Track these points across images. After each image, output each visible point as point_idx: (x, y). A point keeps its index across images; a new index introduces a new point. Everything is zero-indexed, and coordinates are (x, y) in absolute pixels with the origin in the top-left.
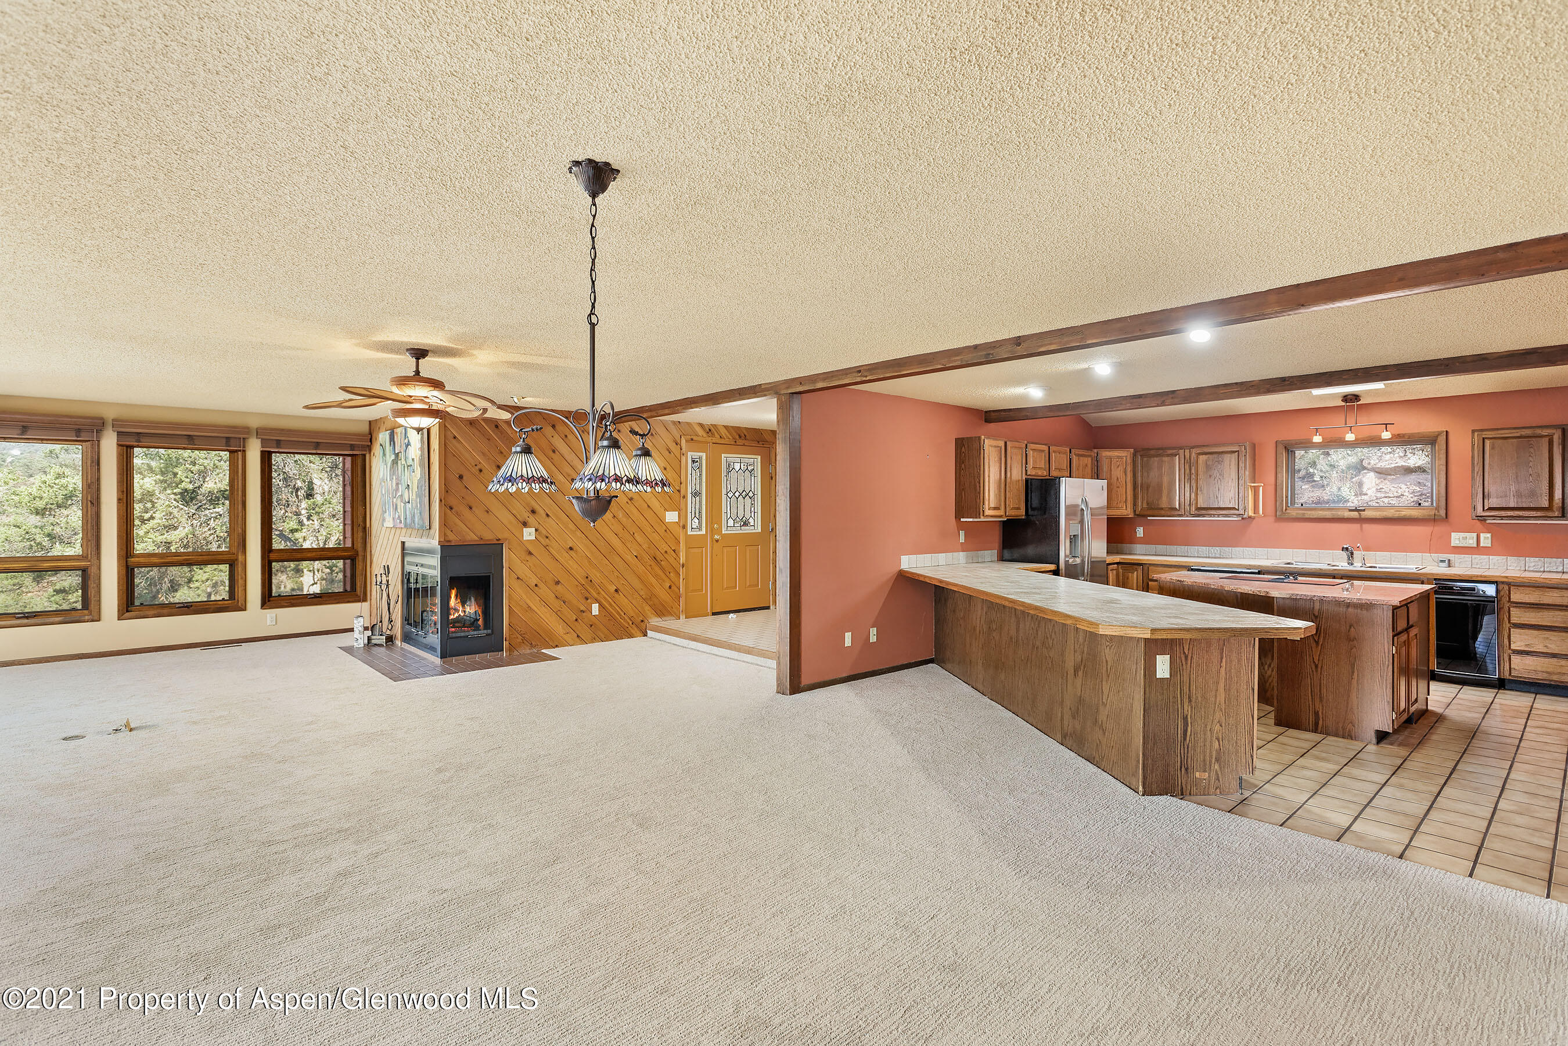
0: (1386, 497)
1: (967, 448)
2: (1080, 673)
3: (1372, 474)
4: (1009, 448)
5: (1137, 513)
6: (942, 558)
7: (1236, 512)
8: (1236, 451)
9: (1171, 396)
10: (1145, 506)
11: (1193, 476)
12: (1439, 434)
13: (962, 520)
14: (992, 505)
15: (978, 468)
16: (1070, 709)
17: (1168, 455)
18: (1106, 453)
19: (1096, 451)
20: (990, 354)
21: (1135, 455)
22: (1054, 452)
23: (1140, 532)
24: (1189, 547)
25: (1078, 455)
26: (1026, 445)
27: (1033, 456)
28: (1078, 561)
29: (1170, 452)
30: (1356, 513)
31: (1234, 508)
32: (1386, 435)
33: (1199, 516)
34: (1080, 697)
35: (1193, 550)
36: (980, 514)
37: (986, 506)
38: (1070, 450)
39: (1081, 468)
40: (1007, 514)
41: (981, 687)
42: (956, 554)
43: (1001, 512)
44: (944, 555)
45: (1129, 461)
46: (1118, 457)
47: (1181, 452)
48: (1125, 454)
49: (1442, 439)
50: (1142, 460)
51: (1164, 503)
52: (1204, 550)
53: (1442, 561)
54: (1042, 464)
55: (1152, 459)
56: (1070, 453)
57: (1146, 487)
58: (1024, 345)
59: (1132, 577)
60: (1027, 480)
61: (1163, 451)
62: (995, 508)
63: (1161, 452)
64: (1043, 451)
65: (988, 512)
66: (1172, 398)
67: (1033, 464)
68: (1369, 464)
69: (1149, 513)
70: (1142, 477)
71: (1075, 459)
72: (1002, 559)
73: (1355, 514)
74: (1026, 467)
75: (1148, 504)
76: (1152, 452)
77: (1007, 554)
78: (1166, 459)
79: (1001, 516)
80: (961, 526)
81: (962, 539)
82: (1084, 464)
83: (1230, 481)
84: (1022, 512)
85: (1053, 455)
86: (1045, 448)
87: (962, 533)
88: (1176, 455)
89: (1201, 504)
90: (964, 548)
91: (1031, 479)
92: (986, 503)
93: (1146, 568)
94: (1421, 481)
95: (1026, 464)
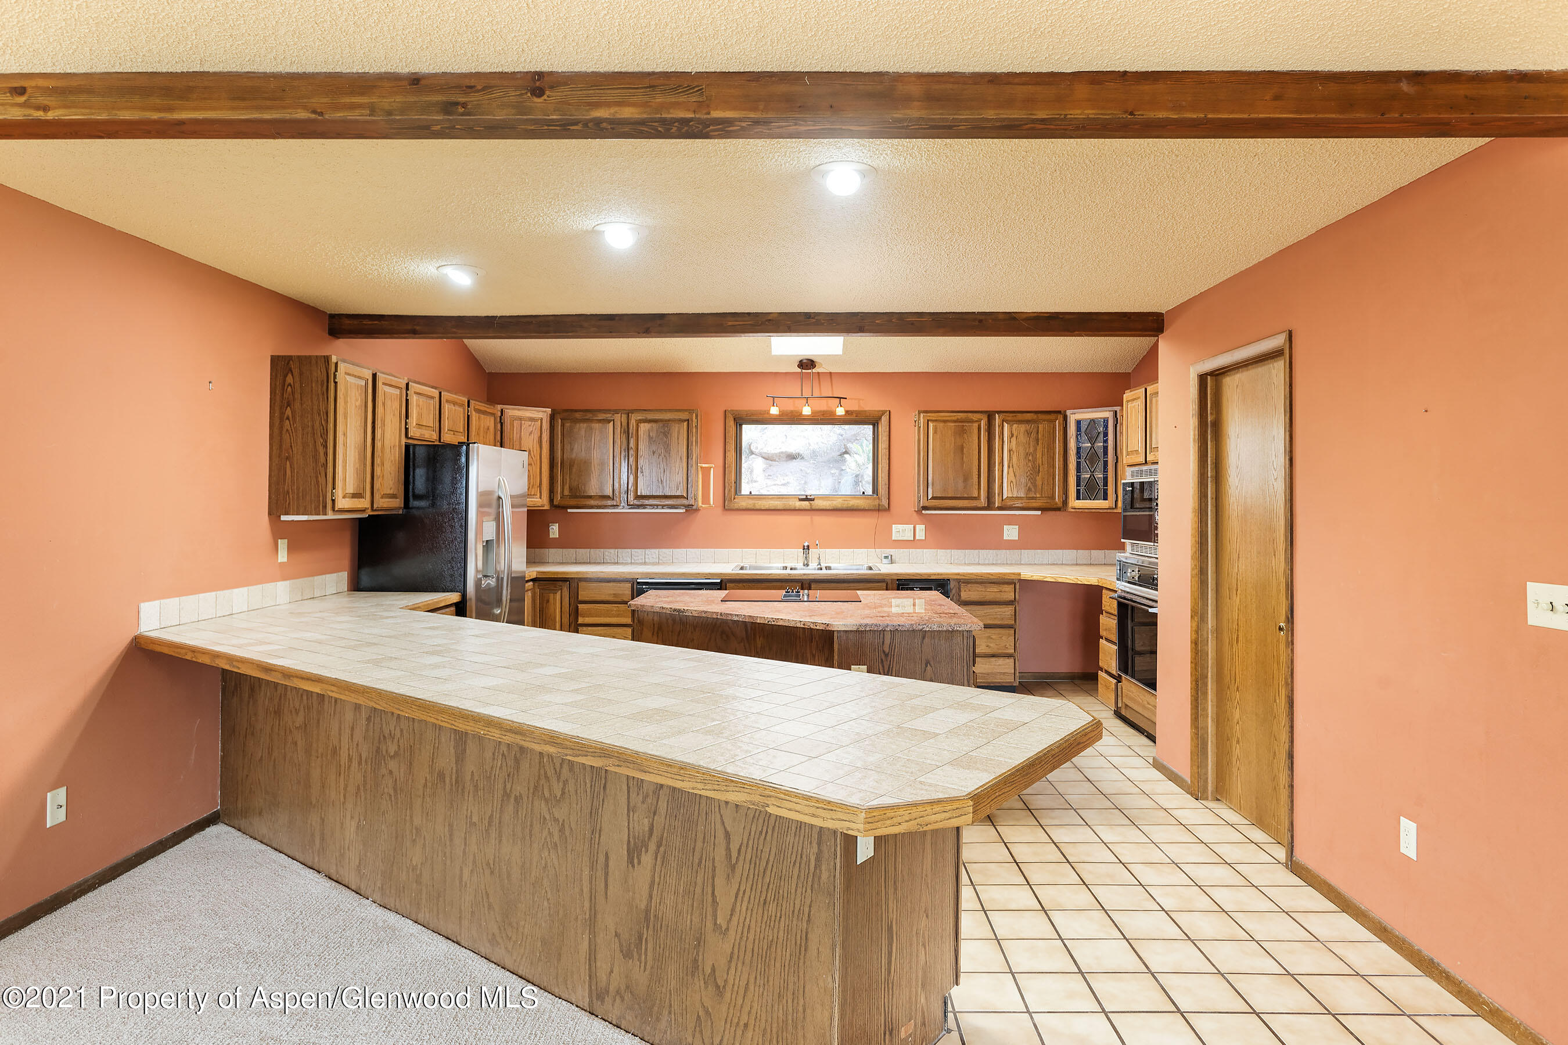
0: (775, 485)
1: (297, 379)
2: (647, 859)
3: (760, 460)
4: (380, 384)
5: (556, 503)
6: (240, 598)
7: (685, 502)
8: (685, 420)
9: (659, 322)
10: (566, 492)
11: (631, 452)
12: (883, 413)
13: (284, 518)
14: (350, 490)
15: (323, 417)
16: (617, 935)
17: (600, 421)
18: (512, 412)
19: (499, 407)
20: (457, 104)
21: (552, 418)
22: (447, 401)
23: (554, 531)
24: (620, 550)
25: (478, 411)
26: (407, 385)
27: (418, 405)
28: (492, 582)
29: (601, 416)
30: (807, 503)
31: (682, 497)
32: (840, 411)
33: (638, 506)
34: (647, 911)
35: (625, 554)
36: (325, 507)
37: (339, 492)
38: (469, 402)
39: (482, 434)
40: (375, 506)
41: (353, 880)
42: (269, 586)
43: (364, 503)
44: (244, 590)
45: (546, 426)
46: (532, 419)
47: (617, 417)
48: (542, 414)
49: (884, 419)
50: (563, 425)
51: (593, 489)
52: (639, 553)
53: (886, 557)
54: (430, 420)
55: (578, 425)
56: (469, 406)
57: (569, 465)
58: (552, 96)
59: (555, 599)
60: (407, 447)
61: (588, 415)
62: (355, 496)
63: (589, 416)
64: (433, 398)
65: (342, 503)
66: (660, 325)
67: (418, 419)
68: (757, 448)
69: (573, 502)
70: (563, 450)
71: (474, 416)
72: (356, 586)
73: (805, 504)
74: (406, 423)
75: (571, 489)
76: (578, 415)
77: (365, 579)
78: (596, 426)
79: (363, 511)
80: (279, 530)
81: (283, 556)
82: (486, 427)
83: (678, 460)
84: (398, 503)
85: (446, 407)
86: (435, 393)
87: (283, 544)
88: (609, 421)
89: (642, 490)
90: (286, 574)
91: (415, 446)
92: (339, 483)
93: (574, 585)
94: (803, 468)
95: (407, 417)
